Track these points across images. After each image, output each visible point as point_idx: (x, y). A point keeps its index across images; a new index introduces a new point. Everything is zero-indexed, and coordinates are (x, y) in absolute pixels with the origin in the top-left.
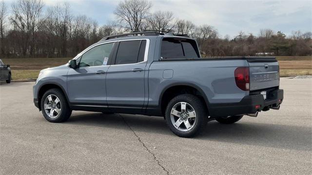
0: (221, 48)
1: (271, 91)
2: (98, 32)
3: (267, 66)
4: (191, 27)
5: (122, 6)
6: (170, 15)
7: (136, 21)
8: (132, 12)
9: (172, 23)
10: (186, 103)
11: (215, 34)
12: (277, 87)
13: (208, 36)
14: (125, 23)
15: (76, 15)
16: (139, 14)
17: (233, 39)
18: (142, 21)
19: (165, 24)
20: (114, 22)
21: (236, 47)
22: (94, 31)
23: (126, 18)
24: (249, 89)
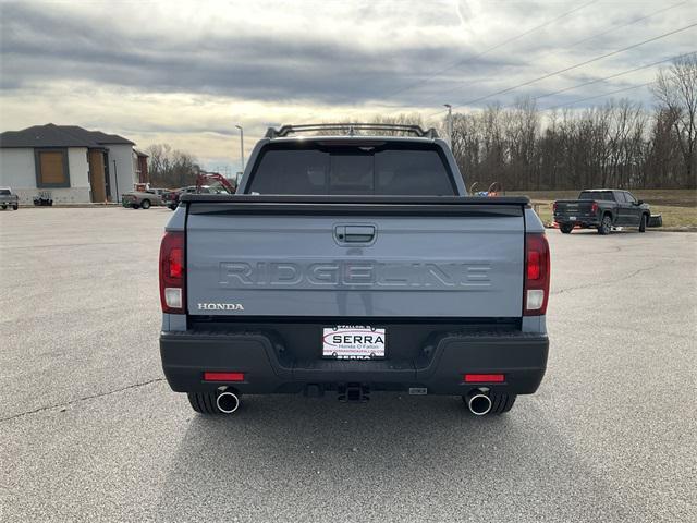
24: (185, 310)
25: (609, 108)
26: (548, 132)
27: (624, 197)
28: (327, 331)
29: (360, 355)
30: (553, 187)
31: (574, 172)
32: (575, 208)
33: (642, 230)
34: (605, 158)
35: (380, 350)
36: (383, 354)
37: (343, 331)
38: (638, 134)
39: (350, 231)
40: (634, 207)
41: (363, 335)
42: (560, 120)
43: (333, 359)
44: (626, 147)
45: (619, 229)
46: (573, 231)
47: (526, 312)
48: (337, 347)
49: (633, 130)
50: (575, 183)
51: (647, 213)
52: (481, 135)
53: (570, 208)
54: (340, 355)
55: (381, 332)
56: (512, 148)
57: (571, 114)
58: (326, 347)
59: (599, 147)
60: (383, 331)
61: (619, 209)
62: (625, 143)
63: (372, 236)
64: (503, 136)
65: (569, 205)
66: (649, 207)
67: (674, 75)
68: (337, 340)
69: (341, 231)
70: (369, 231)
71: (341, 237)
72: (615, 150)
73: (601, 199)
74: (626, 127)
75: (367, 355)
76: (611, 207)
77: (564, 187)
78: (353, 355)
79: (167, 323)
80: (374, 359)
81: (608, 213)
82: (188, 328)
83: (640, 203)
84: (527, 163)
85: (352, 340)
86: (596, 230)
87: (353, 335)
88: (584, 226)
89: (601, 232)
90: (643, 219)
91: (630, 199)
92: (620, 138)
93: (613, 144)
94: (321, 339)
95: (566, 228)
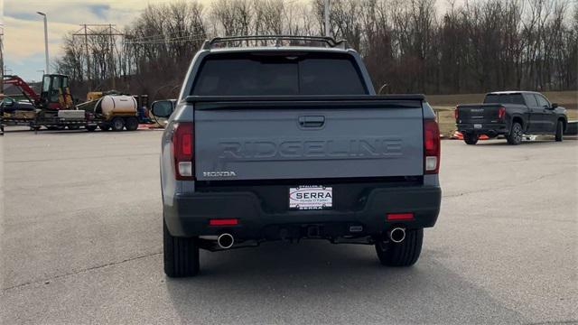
24: (193, 177)
26: (447, 18)
27: (537, 101)
28: (292, 190)
29: (315, 206)
30: (456, 90)
31: (481, 70)
32: (479, 114)
33: (558, 139)
34: (518, 52)
35: (329, 202)
36: (331, 205)
37: (303, 190)
38: (558, 21)
39: (308, 119)
40: (548, 112)
41: (317, 192)
43: (296, 209)
44: (544, 38)
45: (533, 138)
46: (479, 142)
47: (425, 172)
48: (299, 201)
49: (552, 16)
50: (484, 85)
51: (563, 119)
52: (362, 22)
53: (475, 114)
54: (301, 207)
55: (329, 190)
56: (403, 40)
58: (291, 201)
59: (512, 38)
60: (331, 189)
61: (530, 114)
62: (543, 32)
63: (323, 123)
64: (391, 24)
65: (473, 110)
66: (565, 111)
68: (299, 196)
69: (301, 120)
70: (321, 119)
71: (302, 123)
72: (531, 43)
73: (509, 102)
74: (543, 12)
75: (320, 206)
76: (521, 112)
77: (470, 90)
78: (310, 206)
79: (179, 188)
80: (325, 208)
81: (518, 119)
82: (196, 190)
83: (555, 106)
84: (423, 58)
85: (309, 196)
86: (505, 141)
87: (310, 192)
88: (491, 136)
89: (511, 142)
90: (558, 126)
91: (543, 102)
92: (536, 26)
93: (528, 33)
94: (287, 196)
95: (471, 138)
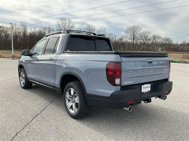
0: (173, 48)
1: (157, 84)
2: (117, 40)
3: (151, 61)
4: (160, 38)
5: (128, 29)
6: (149, 33)
7: (134, 36)
8: (132, 31)
9: (150, 36)
10: (73, 90)
11: (171, 41)
12: (167, 80)
13: (168, 42)
14: (129, 36)
15: (108, 33)
16: (135, 32)
17: (181, 44)
18: (137, 35)
19: (147, 37)
20: (124, 36)
21: (181, 47)
22: (115, 40)
23: (129, 34)
24: (120, 84)
25: (45, 29)
28: (142, 86)
35: (150, 89)
37: (145, 86)
42: (33, 30)
54: (144, 92)
55: (150, 85)
57: (36, 29)
58: (142, 90)
67: (61, 22)
71: (148, 62)
75: (148, 91)
